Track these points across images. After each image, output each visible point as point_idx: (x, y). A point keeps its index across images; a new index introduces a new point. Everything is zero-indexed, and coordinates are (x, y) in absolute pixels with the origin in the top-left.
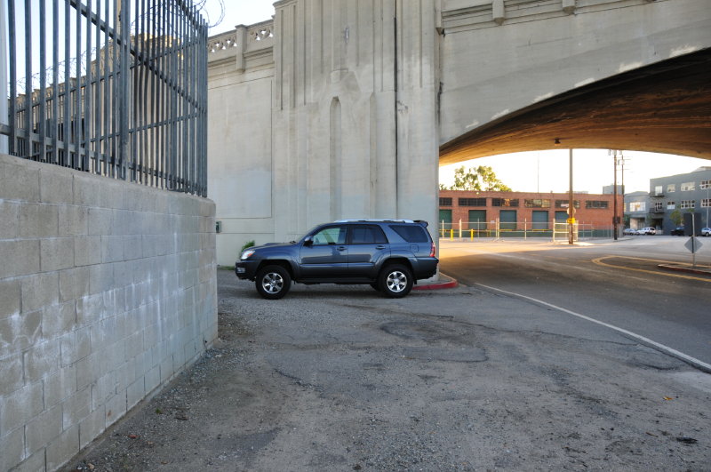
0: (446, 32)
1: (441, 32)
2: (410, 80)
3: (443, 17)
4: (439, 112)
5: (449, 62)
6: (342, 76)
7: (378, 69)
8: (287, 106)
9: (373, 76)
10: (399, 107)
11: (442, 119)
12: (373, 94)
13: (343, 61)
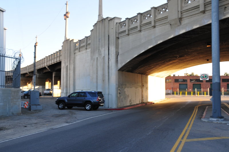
0: (120, 38)
1: (118, 38)
2: (111, 52)
3: (118, 34)
4: (118, 61)
5: (120, 47)
6: (98, 51)
7: (105, 49)
8: (92, 59)
9: (104, 51)
10: (109, 60)
11: (118, 63)
12: (104, 56)
13: (99, 47)
